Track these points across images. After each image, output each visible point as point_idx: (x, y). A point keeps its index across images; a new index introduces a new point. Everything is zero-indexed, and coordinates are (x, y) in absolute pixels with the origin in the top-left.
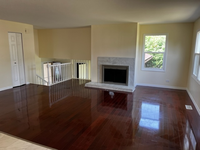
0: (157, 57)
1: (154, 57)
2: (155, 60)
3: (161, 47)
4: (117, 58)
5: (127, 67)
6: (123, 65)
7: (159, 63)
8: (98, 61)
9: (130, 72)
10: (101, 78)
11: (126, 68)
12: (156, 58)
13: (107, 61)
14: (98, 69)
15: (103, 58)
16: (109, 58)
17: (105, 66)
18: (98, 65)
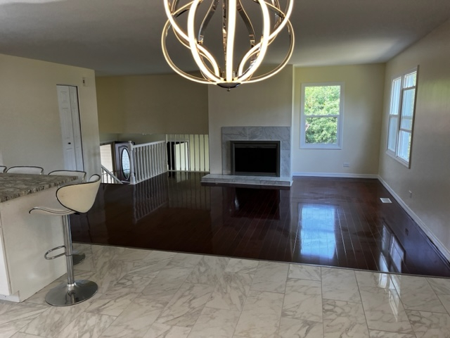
0: (316, 126)
1: (311, 125)
2: (313, 133)
3: (322, 105)
4: (257, 127)
5: (277, 144)
6: (270, 140)
7: (320, 138)
8: (222, 134)
9: (282, 152)
10: (229, 165)
11: (275, 145)
12: (314, 128)
13: (240, 134)
14: (222, 148)
15: (232, 128)
16: (244, 128)
17: (236, 143)
18: (222, 143)
